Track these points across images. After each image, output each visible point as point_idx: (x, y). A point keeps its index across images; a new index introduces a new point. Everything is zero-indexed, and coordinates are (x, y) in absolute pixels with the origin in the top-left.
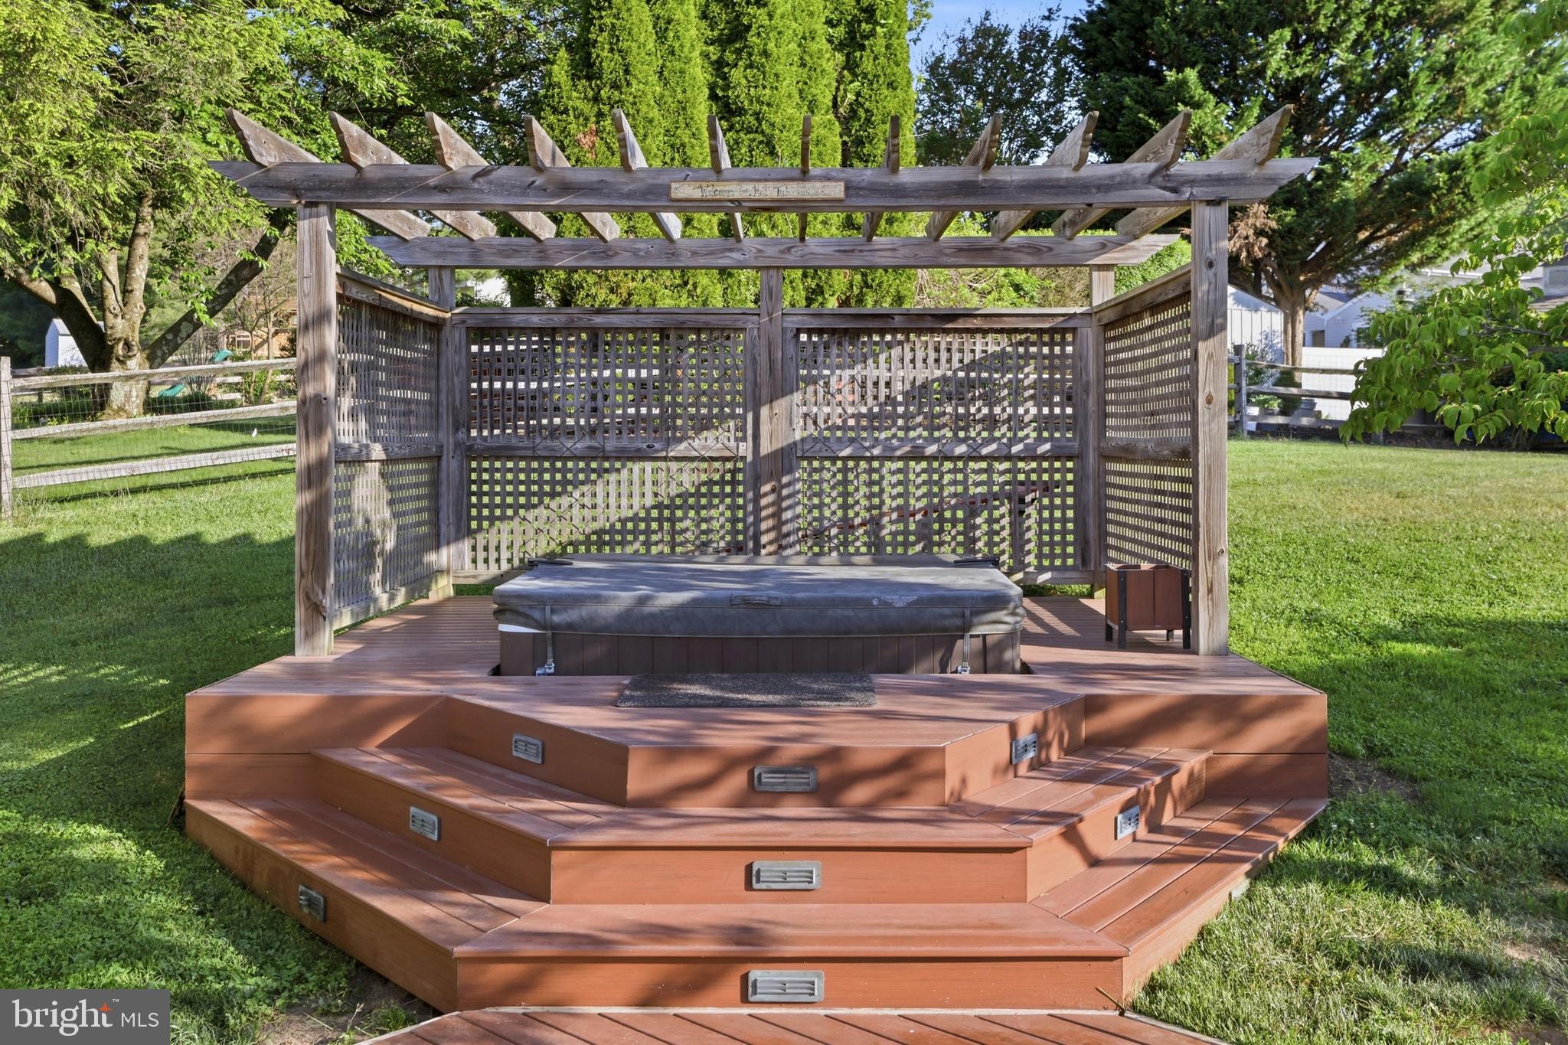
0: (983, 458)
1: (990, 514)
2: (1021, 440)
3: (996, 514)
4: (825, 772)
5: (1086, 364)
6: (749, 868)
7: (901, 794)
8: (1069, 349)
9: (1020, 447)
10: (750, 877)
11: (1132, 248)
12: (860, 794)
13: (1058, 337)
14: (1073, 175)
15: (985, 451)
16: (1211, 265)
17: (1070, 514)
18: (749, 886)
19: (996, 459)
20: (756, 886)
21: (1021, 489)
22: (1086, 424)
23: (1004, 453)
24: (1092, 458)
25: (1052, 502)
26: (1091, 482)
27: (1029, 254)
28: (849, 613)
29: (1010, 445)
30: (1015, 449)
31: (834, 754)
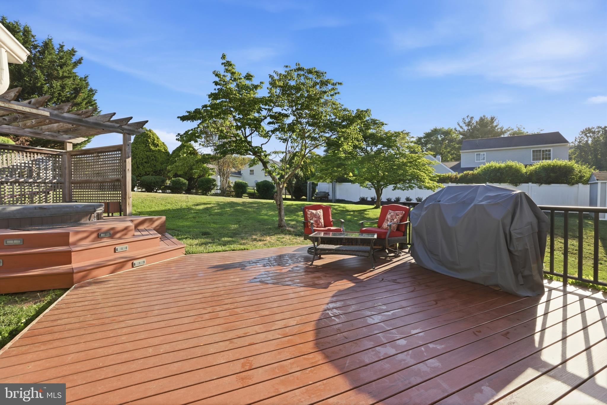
0: (37, 183)
1: (40, 196)
2: (48, 179)
3: (41, 196)
4: (112, 232)
5: (65, 163)
6: (115, 248)
7: (125, 234)
8: (60, 160)
9: (48, 180)
10: (115, 250)
11: (77, 140)
12: (118, 235)
13: (57, 156)
14: (103, 123)
15: (38, 181)
16: (128, 145)
17: (61, 196)
18: (115, 252)
19: (41, 183)
20: (116, 252)
21: (48, 190)
22: (65, 176)
23: (44, 182)
24: (67, 184)
25: (56, 193)
26: (67, 189)
27: (51, 137)
28: (68, 209)
29: (46, 179)
30: (47, 181)
31: (113, 229)
